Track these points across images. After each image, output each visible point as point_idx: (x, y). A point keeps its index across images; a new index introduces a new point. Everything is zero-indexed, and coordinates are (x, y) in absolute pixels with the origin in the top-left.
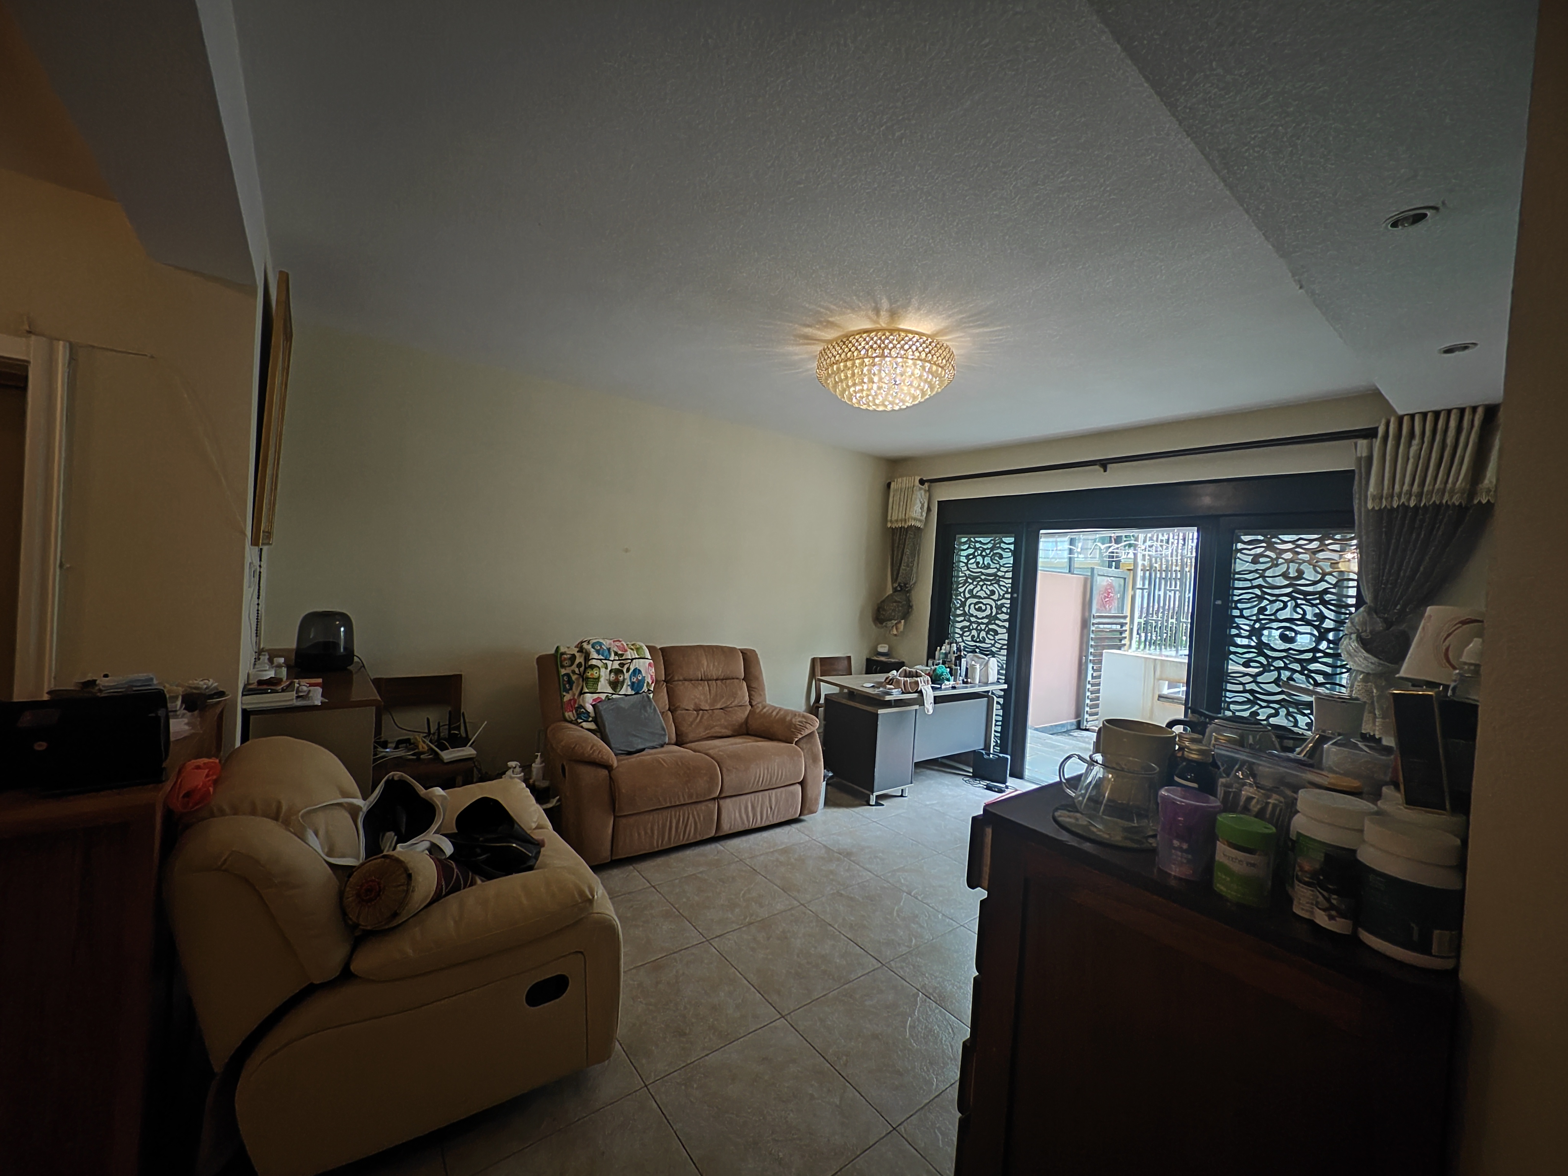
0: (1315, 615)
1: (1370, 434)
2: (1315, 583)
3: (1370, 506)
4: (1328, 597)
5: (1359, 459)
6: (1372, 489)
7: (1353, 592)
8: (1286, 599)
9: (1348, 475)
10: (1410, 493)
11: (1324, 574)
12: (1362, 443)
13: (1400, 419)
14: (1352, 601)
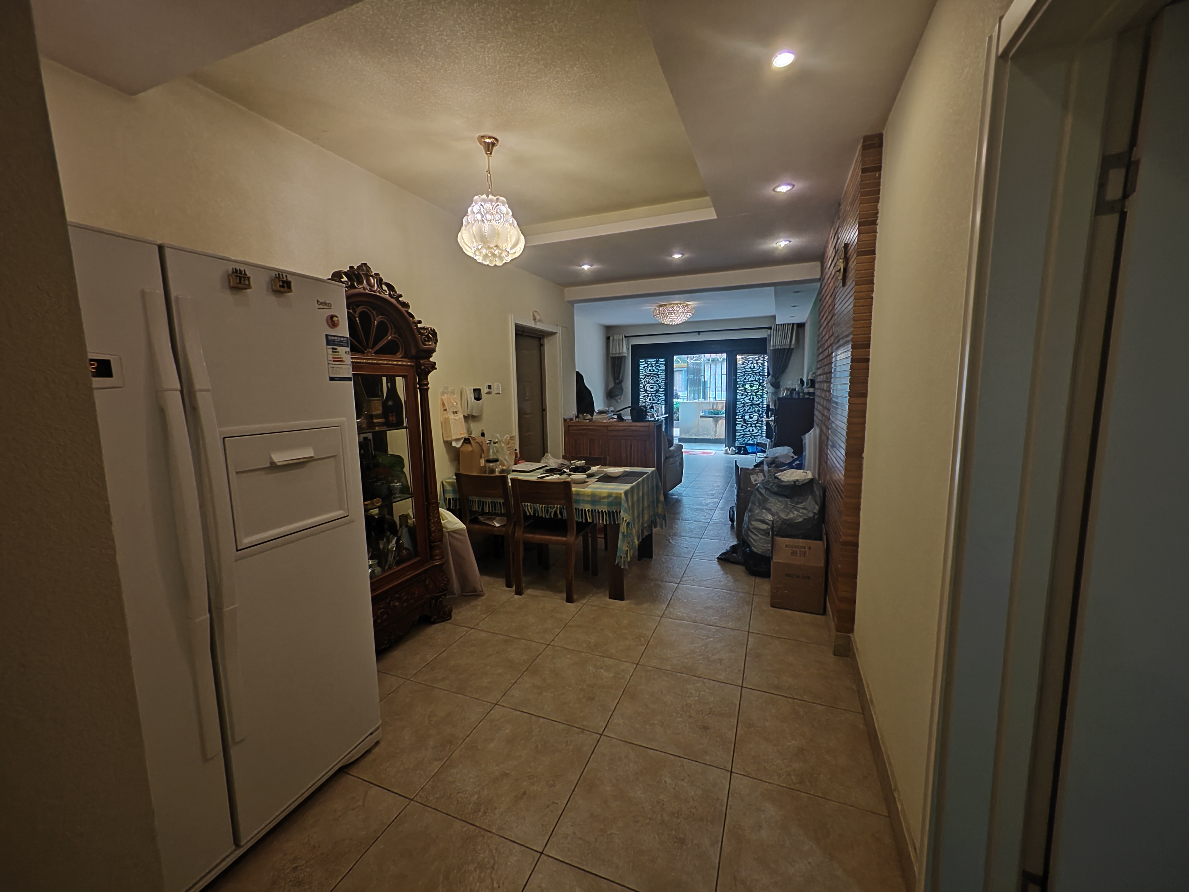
0: (758, 379)
1: (770, 328)
2: (758, 369)
3: (771, 348)
4: (761, 373)
5: (768, 335)
6: (771, 344)
7: (766, 371)
8: (751, 375)
9: (766, 338)
10: (779, 345)
11: (760, 367)
12: (769, 331)
13: (777, 325)
14: (766, 374)
